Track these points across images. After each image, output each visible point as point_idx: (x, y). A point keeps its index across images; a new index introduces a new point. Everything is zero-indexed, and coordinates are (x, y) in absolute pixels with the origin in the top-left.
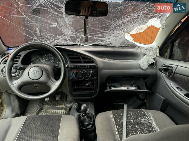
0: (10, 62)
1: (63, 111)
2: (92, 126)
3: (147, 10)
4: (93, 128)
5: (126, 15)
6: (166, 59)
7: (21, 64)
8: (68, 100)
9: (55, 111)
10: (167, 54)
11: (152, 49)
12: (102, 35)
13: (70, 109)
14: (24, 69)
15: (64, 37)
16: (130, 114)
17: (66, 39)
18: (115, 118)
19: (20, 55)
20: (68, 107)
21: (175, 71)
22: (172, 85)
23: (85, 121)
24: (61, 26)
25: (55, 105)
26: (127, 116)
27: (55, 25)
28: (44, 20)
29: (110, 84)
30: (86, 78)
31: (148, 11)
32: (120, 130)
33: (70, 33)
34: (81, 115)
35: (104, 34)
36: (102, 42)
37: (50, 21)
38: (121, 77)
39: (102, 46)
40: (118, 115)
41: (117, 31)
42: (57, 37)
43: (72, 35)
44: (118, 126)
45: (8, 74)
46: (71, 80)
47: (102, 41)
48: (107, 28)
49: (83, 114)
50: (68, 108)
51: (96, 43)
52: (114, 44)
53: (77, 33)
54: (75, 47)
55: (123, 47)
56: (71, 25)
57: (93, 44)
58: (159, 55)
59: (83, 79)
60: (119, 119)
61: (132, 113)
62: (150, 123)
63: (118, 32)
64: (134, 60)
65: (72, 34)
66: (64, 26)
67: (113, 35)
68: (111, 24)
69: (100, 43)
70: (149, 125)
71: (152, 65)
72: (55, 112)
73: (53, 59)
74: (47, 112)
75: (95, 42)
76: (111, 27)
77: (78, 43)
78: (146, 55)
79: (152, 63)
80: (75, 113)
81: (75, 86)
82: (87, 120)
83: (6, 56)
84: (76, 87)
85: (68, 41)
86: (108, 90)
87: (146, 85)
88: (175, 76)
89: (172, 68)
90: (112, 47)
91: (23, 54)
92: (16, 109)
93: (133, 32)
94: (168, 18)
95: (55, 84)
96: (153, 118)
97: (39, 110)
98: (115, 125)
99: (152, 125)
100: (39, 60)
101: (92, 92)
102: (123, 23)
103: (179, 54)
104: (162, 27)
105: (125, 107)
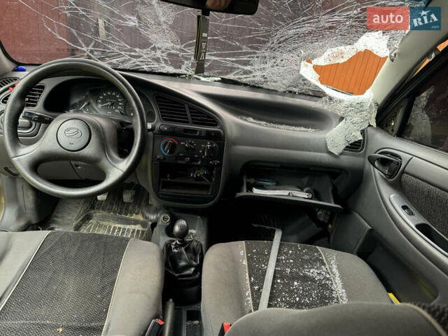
0: (15, 101)
1: (138, 227)
2: (194, 271)
3: (359, 9)
4: (197, 276)
5: (306, 15)
6: (390, 136)
7: (42, 110)
8: (151, 205)
9: (119, 226)
10: (395, 124)
11: (362, 106)
12: (245, 59)
13: (154, 225)
14: (48, 122)
15: (153, 53)
16: (286, 254)
17: (159, 58)
18: (249, 259)
19: (43, 87)
20: (151, 221)
21: (405, 168)
22: (393, 200)
23: (180, 259)
24: (148, 27)
25: (120, 213)
26: (278, 256)
27: (132, 22)
28: (106, 6)
29: (252, 181)
30: (193, 159)
31: (360, 13)
32: (256, 287)
33: (169, 45)
34: (174, 243)
35: (249, 57)
36: (245, 76)
37: (119, 9)
38: (278, 166)
39: (245, 85)
40: (257, 253)
41: (281, 52)
42: (135, 52)
43: (173, 51)
44: (252, 279)
45: (8, 130)
46: (159, 159)
47: (246, 72)
48: (259, 42)
49: (178, 242)
50: (150, 223)
51: (231, 76)
52: (274, 84)
53: (184, 47)
54: (179, 79)
55: (295, 93)
56: (170, 26)
57: (222, 78)
58: (374, 124)
59: (187, 162)
60: (259, 262)
61: (290, 252)
62: (328, 279)
63: (285, 56)
64: (315, 129)
65: (173, 49)
66: (154, 26)
67: (274, 60)
68: (269, 36)
69: (240, 79)
70: (326, 284)
71: (355, 147)
72: (120, 228)
73: (120, 104)
74: (100, 226)
75: (227, 73)
76: (268, 42)
77: (185, 72)
78: (344, 120)
79: (356, 142)
80: (161, 238)
81: (168, 176)
82: (185, 255)
83: (9, 85)
84: (170, 178)
85: (164, 65)
86: (244, 193)
87: (335, 192)
88: (403, 179)
89: (400, 158)
90: (269, 91)
91: (49, 84)
92: (27, 211)
93: (321, 61)
94: (407, 35)
95: (117, 165)
96: (338, 268)
97: (81, 221)
98: (247, 274)
99: (332, 284)
100: (89, 104)
101: (204, 193)
102: (299, 36)
103: (425, 127)
104: (391, 56)
105: (278, 236)
